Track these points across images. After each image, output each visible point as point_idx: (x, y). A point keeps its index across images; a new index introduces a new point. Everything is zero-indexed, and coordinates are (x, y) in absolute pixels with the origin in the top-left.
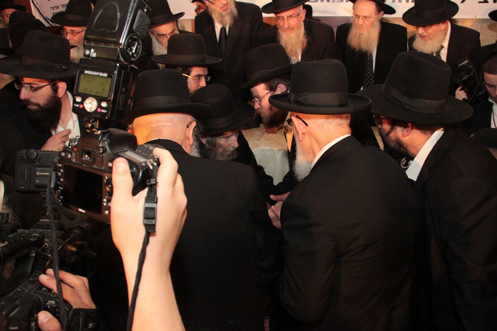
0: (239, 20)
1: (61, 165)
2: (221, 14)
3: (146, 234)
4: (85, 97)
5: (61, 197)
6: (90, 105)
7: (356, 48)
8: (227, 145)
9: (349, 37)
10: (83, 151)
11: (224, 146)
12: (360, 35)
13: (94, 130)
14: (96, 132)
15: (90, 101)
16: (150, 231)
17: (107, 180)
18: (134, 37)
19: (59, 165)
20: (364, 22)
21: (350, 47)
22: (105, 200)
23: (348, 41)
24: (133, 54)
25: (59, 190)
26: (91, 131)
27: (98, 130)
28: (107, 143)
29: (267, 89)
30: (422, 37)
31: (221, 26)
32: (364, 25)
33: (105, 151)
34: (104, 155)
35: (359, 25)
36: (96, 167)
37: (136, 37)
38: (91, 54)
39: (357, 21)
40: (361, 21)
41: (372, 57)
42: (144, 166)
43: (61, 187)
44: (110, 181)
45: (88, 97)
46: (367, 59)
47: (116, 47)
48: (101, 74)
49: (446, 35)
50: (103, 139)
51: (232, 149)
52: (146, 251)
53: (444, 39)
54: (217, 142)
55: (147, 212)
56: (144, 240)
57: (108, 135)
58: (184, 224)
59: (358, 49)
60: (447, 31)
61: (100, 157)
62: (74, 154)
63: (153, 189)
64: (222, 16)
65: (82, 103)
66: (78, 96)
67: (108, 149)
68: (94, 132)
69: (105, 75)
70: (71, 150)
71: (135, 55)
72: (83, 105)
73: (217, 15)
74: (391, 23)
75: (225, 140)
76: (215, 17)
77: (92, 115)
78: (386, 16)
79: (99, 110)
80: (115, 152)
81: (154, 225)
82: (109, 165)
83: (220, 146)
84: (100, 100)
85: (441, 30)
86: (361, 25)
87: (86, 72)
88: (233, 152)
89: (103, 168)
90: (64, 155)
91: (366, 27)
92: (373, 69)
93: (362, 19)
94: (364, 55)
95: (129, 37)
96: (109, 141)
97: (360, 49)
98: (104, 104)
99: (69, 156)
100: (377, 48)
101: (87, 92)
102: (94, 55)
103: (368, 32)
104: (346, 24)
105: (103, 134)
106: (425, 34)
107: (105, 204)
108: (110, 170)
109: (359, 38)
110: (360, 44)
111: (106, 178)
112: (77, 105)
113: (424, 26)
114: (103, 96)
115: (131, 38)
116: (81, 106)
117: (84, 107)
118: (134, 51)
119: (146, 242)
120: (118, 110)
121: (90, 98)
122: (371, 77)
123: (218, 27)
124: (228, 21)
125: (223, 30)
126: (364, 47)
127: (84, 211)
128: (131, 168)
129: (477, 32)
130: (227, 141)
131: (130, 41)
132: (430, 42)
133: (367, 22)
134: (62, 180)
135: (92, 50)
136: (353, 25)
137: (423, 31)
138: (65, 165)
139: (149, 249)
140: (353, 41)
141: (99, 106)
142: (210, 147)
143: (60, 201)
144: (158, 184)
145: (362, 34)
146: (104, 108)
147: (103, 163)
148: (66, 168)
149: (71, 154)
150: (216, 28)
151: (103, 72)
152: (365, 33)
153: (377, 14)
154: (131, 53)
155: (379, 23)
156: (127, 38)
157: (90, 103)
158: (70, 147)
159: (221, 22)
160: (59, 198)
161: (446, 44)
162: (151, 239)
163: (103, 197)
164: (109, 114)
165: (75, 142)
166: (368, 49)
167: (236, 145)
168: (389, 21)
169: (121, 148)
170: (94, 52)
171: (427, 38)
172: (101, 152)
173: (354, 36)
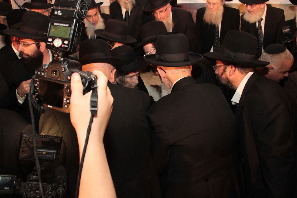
0: (136, 6)
1: (37, 80)
2: (125, 2)
3: (91, 116)
4: (54, 39)
5: (37, 99)
6: (58, 43)
7: (209, 23)
8: (131, 82)
9: (205, 15)
10: (52, 70)
11: (130, 83)
12: (211, 14)
13: (59, 58)
14: (60, 59)
15: (57, 40)
16: (94, 114)
17: (67, 87)
18: (84, 4)
19: (36, 79)
20: (213, 7)
21: (205, 22)
22: (65, 99)
23: (204, 18)
24: (83, 14)
25: (36, 95)
26: (57, 59)
27: (62, 58)
28: (66, 65)
29: (154, 48)
30: (249, 12)
31: (126, 10)
32: (214, 8)
33: (65, 70)
34: (65, 72)
35: (211, 9)
36: (60, 80)
37: (85, 5)
38: (58, 13)
39: (209, 6)
40: (211, 6)
41: (219, 28)
42: (89, 79)
43: (37, 93)
44: (69, 87)
45: (56, 38)
46: (215, 29)
47: (74, 10)
48: (64, 25)
49: (264, 12)
50: (64, 63)
51: (134, 85)
52: (91, 126)
53: (263, 14)
54: (125, 80)
55: (92, 103)
56: (90, 120)
57: (67, 61)
58: (111, 114)
59: (210, 23)
60: (264, 10)
61: (62, 73)
62: (46, 73)
63: (95, 90)
64: (126, 4)
65: (52, 42)
66: (50, 38)
67: (67, 69)
68: (59, 59)
69: (67, 25)
70: (43, 71)
71: (84, 15)
72: (53, 43)
73: (123, 3)
74: (230, 7)
75: (130, 79)
76: (122, 4)
77: (59, 49)
78: (227, 3)
79: (63, 46)
80: (71, 71)
81: (96, 111)
82: (68, 78)
83: (127, 82)
84: (63, 40)
85: (261, 9)
86: (212, 9)
87: (55, 24)
88: (135, 86)
89: (64, 80)
90: (39, 74)
91: (215, 10)
92: (219, 35)
93: (212, 5)
94: (213, 27)
95: (81, 4)
96: (68, 65)
97: (211, 23)
98: (66, 42)
99: (43, 74)
100: (222, 22)
101: (56, 36)
102: (60, 14)
103: (216, 12)
104: (203, 8)
105: (64, 61)
106: (251, 10)
107: (65, 101)
108: (69, 81)
109: (211, 16)
110: (211, 20)
111: (66, 86)
112: (49, 43)
113: (251, 5)
114: (66, 37)
115: (82, 5)
116: (52, 44)
117: (53, 44)
118: (83, 13)
119: (91, 121)
120: (74, 46)
121: (57, 39)
122: (218, 40)
123: (124, 11)
124: (130, 7)
125: (127, 12)
126: (214, 22)
127: (51, 107)
128: (82, 79)
129: (282, 10)
130: (131, 80)
131: (82, 6)
132: (254, 15)
133: (216, 7)
134: (38, 88)
135: (59, 12)
136: (207, 9)
137: (250, 8)
138: (40, 80)
139: (93, 125)
140: (207, 18)
141: (63, 43)
142: (121, 83)
143: (36, 101)
144: (98, 88)
145: (213, 14)
146: (66, 44)
147: (64, 77)
148: (40, 81)
149: (44, 73)
150: (122, 11)
151: (66, 23)
152: (214, 13)
153: (221, 1)
154: (82, 14)
155: (222, 7)
156: (81, 5)
157: (58, 42)
158: (43, 69)
159: (126, 8)
160: (36, 100)
161: (264, 17)
162: (95, 119)
163: (64, 97)
164: (69, 48)
165: (46, 66)
166: (216, 23)
167: (137, 82)
168: (229, 6)
169: (74, 69)
170: (60, 12)
171: (253, 13)
172: (63, 70)
173: (208, 15)
